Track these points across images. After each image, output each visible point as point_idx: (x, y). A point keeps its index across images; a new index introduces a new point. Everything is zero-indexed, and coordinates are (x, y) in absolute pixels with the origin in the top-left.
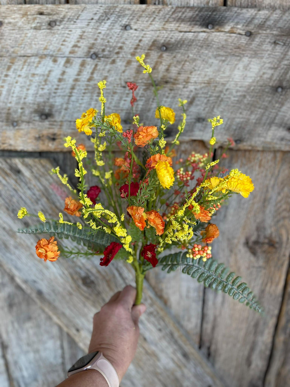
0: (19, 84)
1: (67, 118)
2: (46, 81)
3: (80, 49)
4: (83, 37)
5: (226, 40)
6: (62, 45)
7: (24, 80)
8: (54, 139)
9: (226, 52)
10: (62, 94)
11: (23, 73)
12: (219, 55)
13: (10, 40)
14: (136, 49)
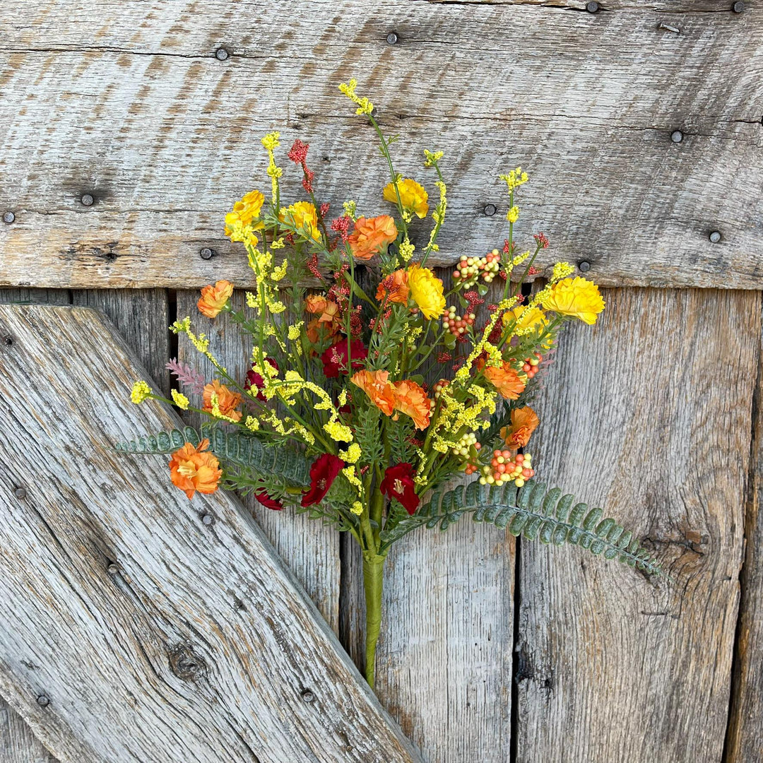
0: (28, 116)
1: (146, 202)
2: (98, 110)
3: (189, 36)
4: (197, 10)
5: (541, 22)
6: (144, 26)
7: (44, 106)
8: (111, 257)
9: (542, 49)
10: (138, 142)
11: (41, 90)
12: (527, 56)
13: (13, 10)
14: (326, 38)
